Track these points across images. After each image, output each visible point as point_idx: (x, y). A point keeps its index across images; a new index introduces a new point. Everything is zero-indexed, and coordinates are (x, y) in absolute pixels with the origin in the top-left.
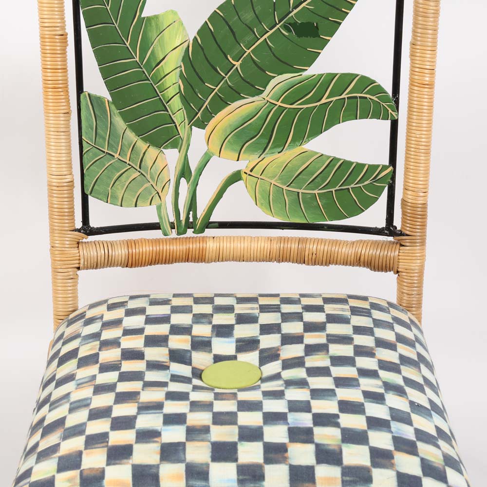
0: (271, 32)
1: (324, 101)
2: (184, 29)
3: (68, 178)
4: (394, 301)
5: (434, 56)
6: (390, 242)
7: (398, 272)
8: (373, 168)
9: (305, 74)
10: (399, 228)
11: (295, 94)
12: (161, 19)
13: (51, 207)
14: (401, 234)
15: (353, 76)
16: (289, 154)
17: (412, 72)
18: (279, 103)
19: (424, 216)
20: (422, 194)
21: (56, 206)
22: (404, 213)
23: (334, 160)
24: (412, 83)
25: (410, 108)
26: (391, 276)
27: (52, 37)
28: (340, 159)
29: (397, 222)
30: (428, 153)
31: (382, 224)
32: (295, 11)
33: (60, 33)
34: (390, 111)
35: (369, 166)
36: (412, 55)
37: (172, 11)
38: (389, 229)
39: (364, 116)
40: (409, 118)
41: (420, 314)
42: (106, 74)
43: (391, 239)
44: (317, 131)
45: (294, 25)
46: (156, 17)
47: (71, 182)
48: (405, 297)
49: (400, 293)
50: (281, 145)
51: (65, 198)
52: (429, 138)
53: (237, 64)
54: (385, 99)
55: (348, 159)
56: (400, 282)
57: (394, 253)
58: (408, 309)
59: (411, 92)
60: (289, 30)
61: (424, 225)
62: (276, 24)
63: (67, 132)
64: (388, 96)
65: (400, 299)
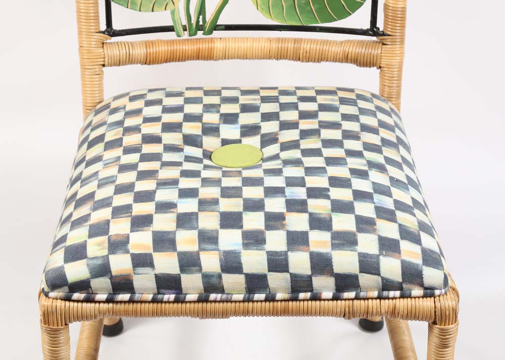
4: (377, 92)
6: (374, 42)
7: (380, 67)
10: (381, 29)
13: (79, 11)
14: (384, 34)
19: (403, 19)
21: (83, 11)
22: (386, 16)
26: (374, 71)
29: (380, 24)
31: (367, 26)
38: (373, 30)
41: (399, 104)
43: (374, 38)
48: (387, 89)
49: (383, 86)
51: (91, 4)
56: (382, 76)
57: (377, 51)
58: (389, 99)
61: (403, 26)
65: (382, 90)
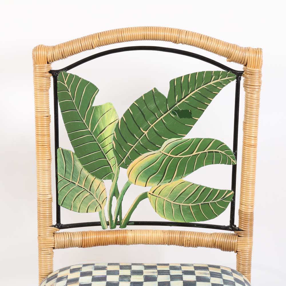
0: (165, 115)
1: (194, 153)
2: (116, 113)
3: (49, 196)
4: (235, 268)
5: (256, 130)
6: (232, 234)
7: (237, 252)
8: (222, 192)
9: (184, 138)
10: (237, 226)
11: (178, 149)
12: (103, 107)
13: (39, 212)
14: (239, 230)
15: (211, 140)
16: (175, 183)
17: (244, 138)
18: (169, 155)
19: (252, 220)
20: (251, 207)
21: (41, 212)
22: (240, 218)
23: (201, 187)
24: (244, 144)
25: (243, 158)
26: (233, 254)
27: (42, 117)
28: (203, 187)
29: (236, 223)
30: (253, 184)
31: (228, 224)
32: (179, 104)
33: (47, 115)
34: (232, 160)
35: (220, 190)
36: (244, 129)
37: (110, 103)
38: (232, 227)
39: (218, 162)
40: (243, 164)
41: (250, 276)
42: (71, 138)
43: (233, 232)
44: (191, 170)
45: (178, 111)
46: (101, 106)
47: (51, 198)
48: (241, 267)
49: (239, 264)
50: (170, 178)
51: (47, 207)
52: (254, 175)
53: (146, 133)
54: (229, 153)
55: (208, 186)
56: (238, 257)
57: (235, 241)
58: (243, 273)
59: (244, 149)
60: (175, 114)
61: (252, 225)
62: (168, 111)
63: (49, 170)
64: (231, 151)
65: (238, 267)
